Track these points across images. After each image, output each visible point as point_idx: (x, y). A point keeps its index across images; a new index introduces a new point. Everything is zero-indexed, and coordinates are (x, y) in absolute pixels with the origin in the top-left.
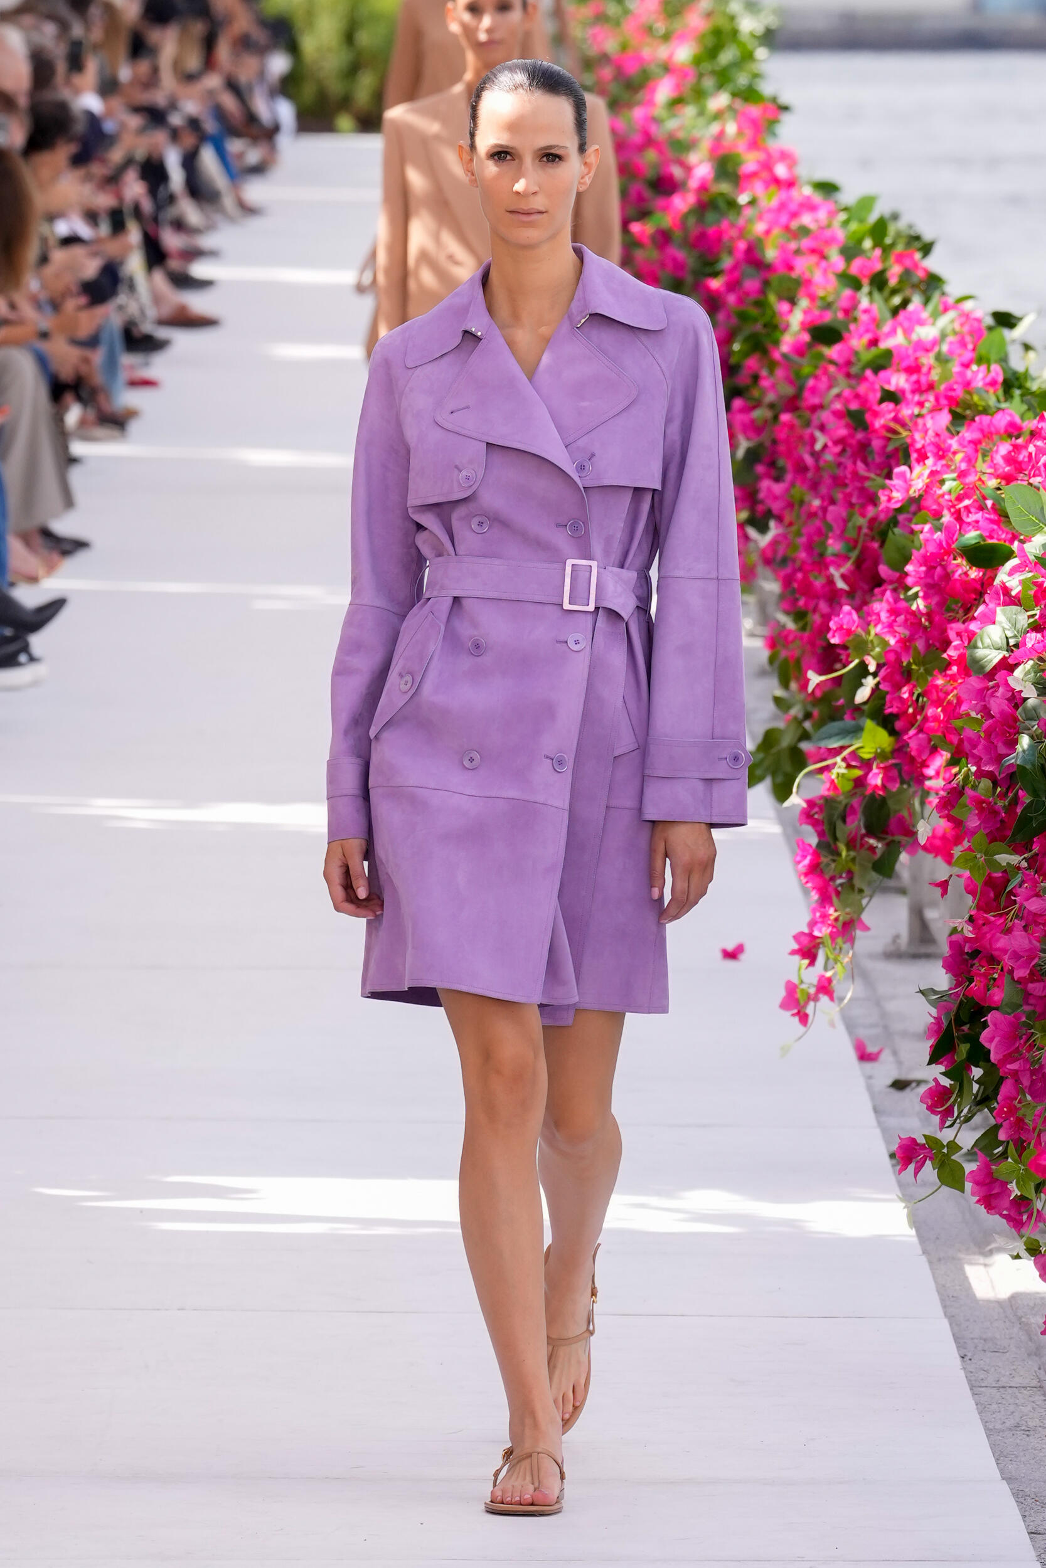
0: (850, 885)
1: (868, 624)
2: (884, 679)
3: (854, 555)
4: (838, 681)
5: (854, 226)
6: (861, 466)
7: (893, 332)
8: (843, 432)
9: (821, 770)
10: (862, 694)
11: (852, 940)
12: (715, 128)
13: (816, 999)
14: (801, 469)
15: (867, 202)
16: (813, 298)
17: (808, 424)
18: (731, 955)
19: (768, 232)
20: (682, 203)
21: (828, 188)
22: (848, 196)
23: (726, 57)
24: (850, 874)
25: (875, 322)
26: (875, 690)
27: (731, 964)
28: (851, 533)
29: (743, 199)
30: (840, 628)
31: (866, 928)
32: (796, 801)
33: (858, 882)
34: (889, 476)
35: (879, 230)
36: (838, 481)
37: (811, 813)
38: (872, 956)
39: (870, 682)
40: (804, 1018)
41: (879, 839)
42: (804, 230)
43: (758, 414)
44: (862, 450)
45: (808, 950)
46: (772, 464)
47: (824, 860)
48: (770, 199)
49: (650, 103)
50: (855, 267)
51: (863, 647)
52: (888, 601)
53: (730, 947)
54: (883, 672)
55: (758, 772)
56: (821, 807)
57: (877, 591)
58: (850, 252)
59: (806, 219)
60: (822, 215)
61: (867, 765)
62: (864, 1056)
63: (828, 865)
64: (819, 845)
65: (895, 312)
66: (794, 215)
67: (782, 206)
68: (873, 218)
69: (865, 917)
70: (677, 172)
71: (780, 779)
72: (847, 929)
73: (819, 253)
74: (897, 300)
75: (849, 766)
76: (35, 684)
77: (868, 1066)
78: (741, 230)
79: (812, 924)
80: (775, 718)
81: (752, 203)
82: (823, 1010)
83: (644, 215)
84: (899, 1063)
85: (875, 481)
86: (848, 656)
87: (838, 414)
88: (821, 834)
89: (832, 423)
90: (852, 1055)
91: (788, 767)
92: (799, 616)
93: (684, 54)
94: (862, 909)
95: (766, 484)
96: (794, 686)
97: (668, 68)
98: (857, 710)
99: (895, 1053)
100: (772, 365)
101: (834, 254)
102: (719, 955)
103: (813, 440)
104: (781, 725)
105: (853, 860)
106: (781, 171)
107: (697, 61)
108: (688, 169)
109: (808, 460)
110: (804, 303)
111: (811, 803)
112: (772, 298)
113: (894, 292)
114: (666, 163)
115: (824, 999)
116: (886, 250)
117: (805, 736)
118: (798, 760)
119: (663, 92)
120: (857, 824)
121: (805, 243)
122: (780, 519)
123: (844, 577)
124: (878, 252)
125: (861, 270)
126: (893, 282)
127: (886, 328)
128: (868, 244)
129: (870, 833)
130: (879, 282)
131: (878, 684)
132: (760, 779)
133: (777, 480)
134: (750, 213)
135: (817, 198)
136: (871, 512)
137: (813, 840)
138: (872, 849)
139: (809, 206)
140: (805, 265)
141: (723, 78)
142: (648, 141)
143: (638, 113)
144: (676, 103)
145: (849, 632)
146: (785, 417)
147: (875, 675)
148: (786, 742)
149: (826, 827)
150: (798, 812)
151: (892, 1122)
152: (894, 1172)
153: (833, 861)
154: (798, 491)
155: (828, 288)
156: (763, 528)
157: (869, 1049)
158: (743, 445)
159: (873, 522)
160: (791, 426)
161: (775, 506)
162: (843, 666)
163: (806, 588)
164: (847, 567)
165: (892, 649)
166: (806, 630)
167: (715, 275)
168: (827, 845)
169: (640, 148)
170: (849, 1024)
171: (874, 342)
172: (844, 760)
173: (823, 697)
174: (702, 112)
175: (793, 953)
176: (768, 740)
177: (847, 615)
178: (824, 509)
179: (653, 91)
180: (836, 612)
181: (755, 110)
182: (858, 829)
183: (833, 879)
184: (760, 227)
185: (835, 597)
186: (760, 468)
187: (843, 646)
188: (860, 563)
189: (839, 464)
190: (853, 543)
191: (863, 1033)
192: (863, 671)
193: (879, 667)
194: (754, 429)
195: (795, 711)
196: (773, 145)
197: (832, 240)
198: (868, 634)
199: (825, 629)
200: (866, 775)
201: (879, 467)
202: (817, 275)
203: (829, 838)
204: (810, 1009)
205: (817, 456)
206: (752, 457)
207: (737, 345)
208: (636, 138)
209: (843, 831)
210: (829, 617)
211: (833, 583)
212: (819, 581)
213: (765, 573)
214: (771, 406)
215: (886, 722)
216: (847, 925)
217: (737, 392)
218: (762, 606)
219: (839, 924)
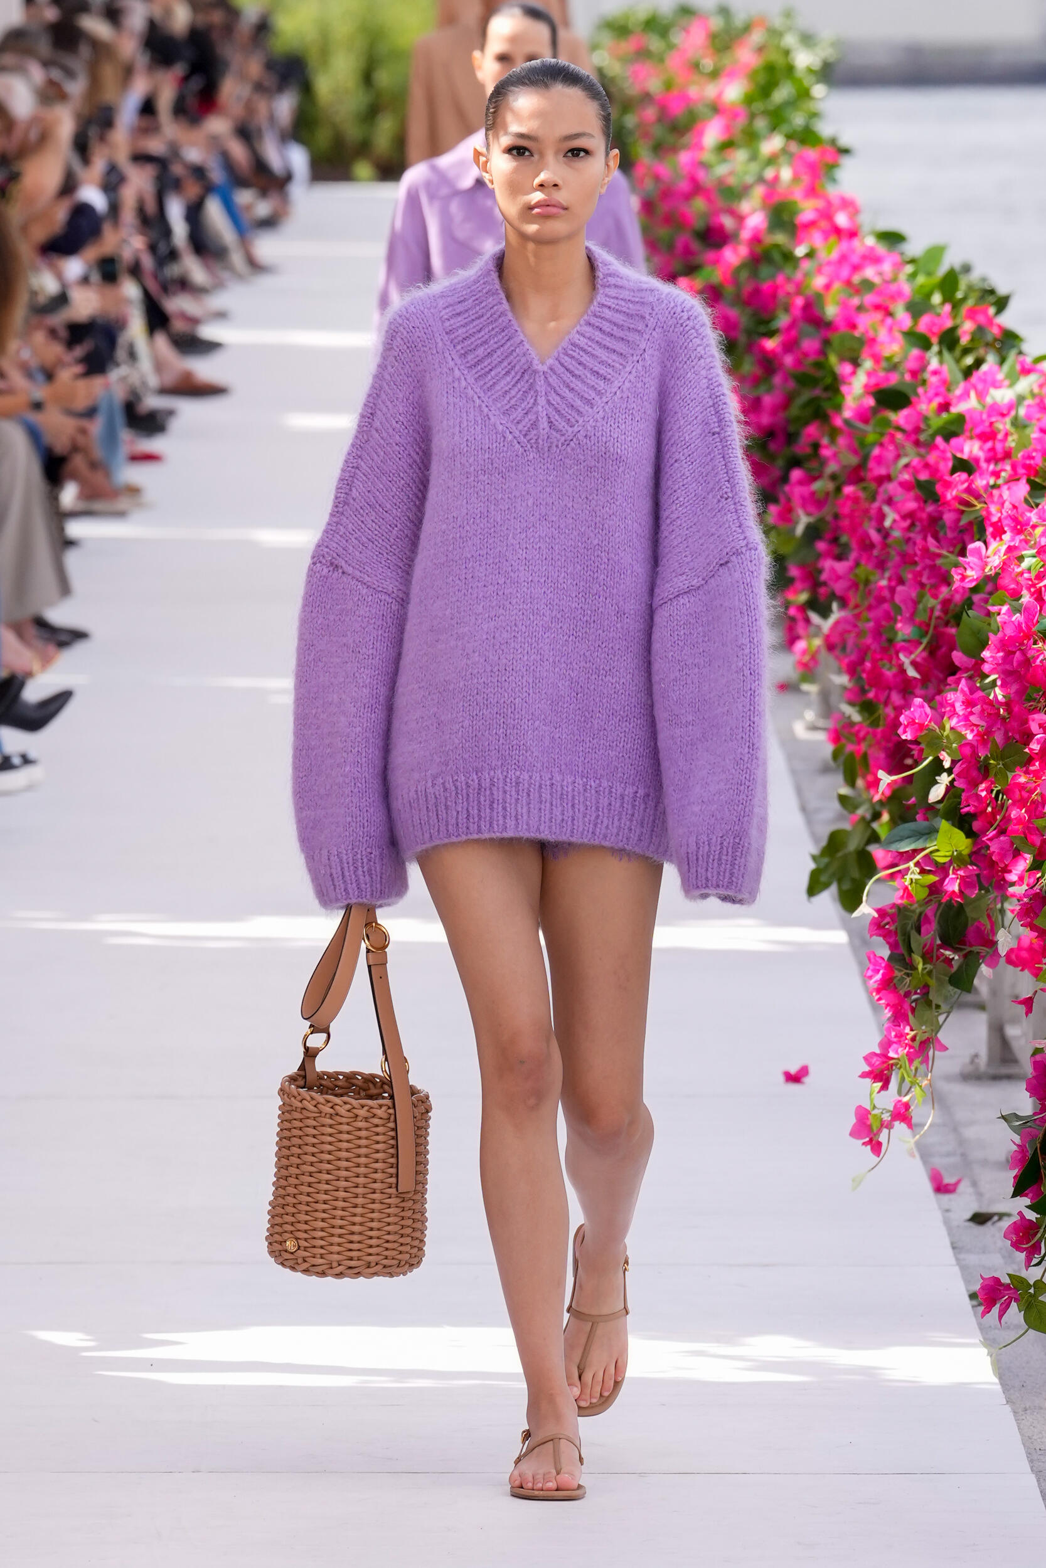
0: (926, 1001)
1: (942, 717)
2: (960, 775)
3: (925, 640)
4: (909, 781)
5: (921, 280)
6: (931, 542)
7: (965, 395)
8: (912, 505)
9: (892, 876)
10: (937, 793)
11: (927, 1061)
12: (768, 174)
13: (889, 1126)
14: (866, 546)
15: (936, 253)
16: (877, 359)
17: (875, 497)
18: (794, 1078)
19: (828, 287)
20: (734, 256)
21: (893, 238)
22: (914, 248)
23: (781, 94)
24: (926, 989)
25: (946, 384)
26: (950, 788)
27: (793, 1087)
28: (921, 616)
29: (800, 251)
30: (912, 722)
31: (945, 1048)
32: (866, 910)
33: (934, 997)
34: (962, 553)
35: (949, 283)
36: (907, 559)
37: (882, 923)
38: (948, 1078)
39: (944, 779)
40: (876, 1147)
41: (955, 950)
42: (867, 284)
43: (820, 486)
44: (932, 525)
45: (880, 1073)
46: (835, 541)
47: (898, 973)
48: (830, 250)
49: (699, 146)
50: (923, 325)
51: (937, 743)
52: (962, 691)
53: (793, 1070)
54: (957, 769)
55: (824, 878)
56: (892, 916)
57: (951, 679)
58: (917, 308)
59: (869, 272)
60: (887, 267)
61: (942, 870)
62: (941, 1188)
63: (902, 980)
64: (891, 958)
65: (968, 373)
66: (856, 268)
67: (843, 258)
68: (942, 270)
69: (944, 1036)
70: (728, 222)
71: (848, 885)
72: (922, 1049)
73: (884, 310)
74: (969, 360)
75: (923, 872)
77: (945, 1198)
78: (798, 285)
79: (886, 1044)
80: (840, 818)
81: (810, 255)
82: (898, 1138)
83: (692, 269)
84: (980, 1195)
85: (948, 558)
86: (921, 751)
87: (906, 486)
88: (893, 946)
89: (901, 496)
90: (927, 1187)
91: (855, 873)
92: (867, 708)
93: (733, 92)
94: (938, 1027)
95: (828, 563)
96: (860, 783)
97: (717, 108)
98: (931, 810)
99: (974, 1184)
100: (834, 433)
101: (900, 311)
102: (780, 1079)
103: (881, 516)
104: (846, 826)
105: (930, 973)
106: (842, 220)
107: (749, 100)
108: (740, 219)
109: (874, 535)
110: (868, 364)
111: (882, 913)
112: (833, 359)
113: (966, 351)
114: (716, 213)
115: (900, 1127)
116: (956, 305)
117: (874, 838)
118: (868, 866)
119: (712, 135)
120: (931, 935)
121: (869, 298)
122: (844, 603)
123: (915, 664)
124: (948, 307)
125: (930, 327)
126: (964, 341)
127: (958, 391)
128: (937, 299)
129: (946, 944)
130: (949, 340)
131: (952, 782)
132: (826, 886)
133: (839, 558)
134: (808, 266)
135: (881, 249)
136: (945, 592)
137: (885, 952)
138: (949, 961)
139: (873, 258)
140: (868, 322)
141: (777, 119)
142: (696, 188)
143: (684, 158)
144: (726, 146)
145: (921, 727)
146: (849, 490)
147: (950, 771)
148: (853, 845)
149: (898, 939)
150: (868, 922)
151: (972, 1259)
152: (975, 1314)
153: (908, 975)
154: (863, 570)
155: (894, 348)
156: (825, 613)
157: (948, 1180)
158: (803, 520)
159: (946, 603)
160: (855, 500)
161: (839, 587)
162: (917, 763)
163: (876, 679)
164: (919, 653)
165: (968, 744)
166: (875, 723)
167: (770, 334)
168: (901, 958)
169: (688, 197)
170: (924, 1152)
171: (944, 407)
172: (917, 864)
173: (895, 797)
174: (754, 157)
175: (864, 1075)
176: (834, 844)
177: (919, 708)
178: (892, 590)
179: (701, 134)
180: (908, 705)
181: (812, 154)
182: (933, 940)
183: (908, 994)
184: (819, 282)
185: (906, 687)
186: (821, 546)
187: (916, 742)
188: (932, 649)
189: (908, 540)
190: (924, 627)
191: (939, 1162)
192: (937, 767)
193: (954, 762)
194: (814, 502)
195: (863, 811)
196: (832, 191)
197: (897, 295)
198: (943, 728)
199: (896, 724)
200: (942, 881)
201: (952, 543)
202: (882, 334)
203: (903, 949)
204: (883, 1137)
205: (885, 534)
206: (812, 532)
207: (794, 411)
208: (683, 185)
209: (918, 941)
210: (899, 710)
211: (902, 671)
212: (889, 670)
213: (828, 660)
214: (833, 477)
215: (963, 823)
216: (924, 1044)
217: (795, 462)
218: (825, 697)
219: (916, 1044)
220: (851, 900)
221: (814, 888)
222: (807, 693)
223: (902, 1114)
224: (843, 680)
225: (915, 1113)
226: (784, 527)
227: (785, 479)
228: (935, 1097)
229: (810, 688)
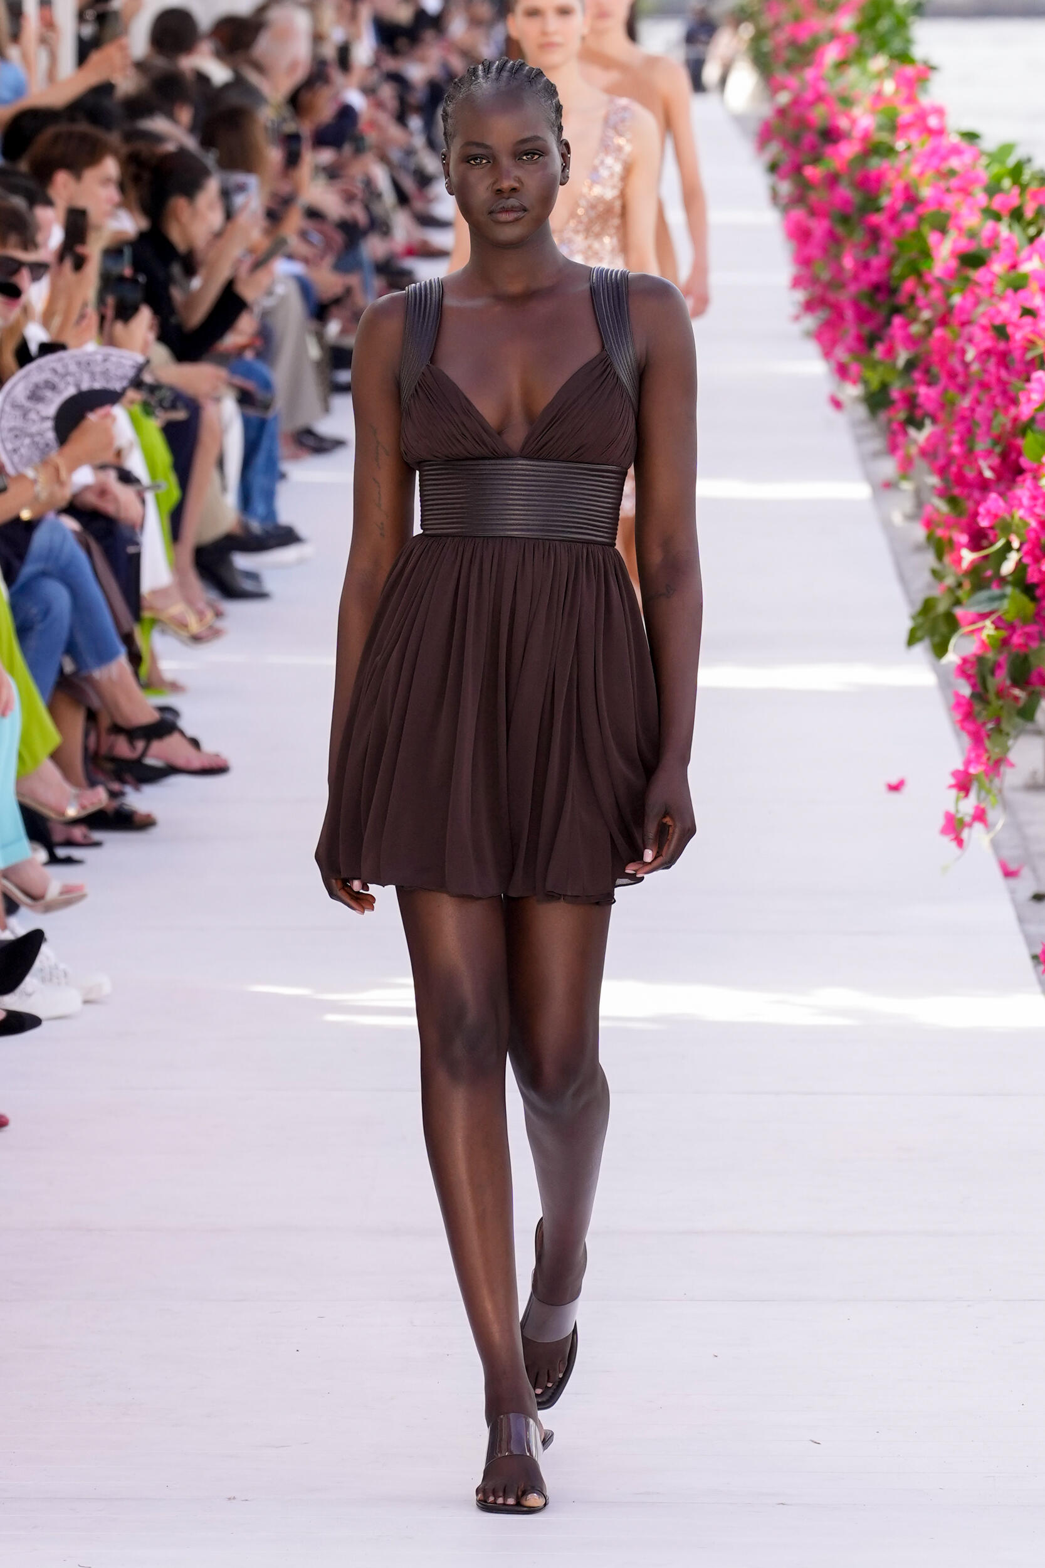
0: (998, 730)
1: (1012, 507)
2: (1026, 554)
3: (998, 449)
4: (986, 557)
5: (996, 169)
6: (1004, 374)
7: (1029, 258)
8: (988, 344)
9: (972, 632)
10: (1008, 567)
11: (998, 774)
12: (874, 87)
13: (970, 825)
14: (952, 375)
15: (1007, 149)
16: (960, 229)
17: (960, 336)
18: (895, 788)
19: (922, 174)
20: (848, 150)
21: (971, 137)
22: (989, 143)
23: (884, 24)
24: (998, 720)
25: (1014, 250)
26: (1019, 562)
27: (894, 796)
28: (996, 429)
29: (900, 145)
30: (988, 512)
31: (1012, 765)
32: (952, 658)
33: (1005, 726)
34: (1028, 380)
35: (1016, 172)
36: (984, 385)
37: (964, 669)
38: (1015, 789)
39: (1013, 558)
40: (960, 842)
41: (1022, 688)
42: (952, 173)
43: (916, 329)
44: (1003, 359)
45: (963, 784)
46: (927, 371)
47: (977, 707)
48: (922, 144)
49: (820, 65)
50: (996, 203)
51: (1007, 529)
52: (1029, 489)
53: (894, 781)
54: (1025, 548)
55: (919, 634)
56: (973, 664)
57: (1020, 478)
58: (993, 190)
59: (954, 163)
60: (967, 158)
61: (1012, 628)
62: (1008, 874)
63: (980, 713)
64: (973, 695)
65: (1032, 240)
66: (944, 158)
67: (934, 152)
68: (1011, 161)
69: (1012, 756)
70: (843, 123)
71: (937, 639)
72: (996, 765)
73: (965, 191)
74: (1032, 231)
75: (997, 628)
76: (301, 561)
77: (1013, 882)
78: (899, 172)
79: (968, 763)
80: (930, 587)
81: (909, 148)
82: (977, 835)
83: (816, 160)
84: (1037, 878)
85: (1016, 384)
86: (996, 535)
87: (984, 328)
88: (974, 686)
89: (979, 335)
90: (998, 873)
91: (943, 629)
92: (952, 501)
93: (846, 22)
94: (1007, 749)
95: (923, 390)
96: (947, 559)
97: (835, 35)
98: (1002, 581)
99: (1034, 870)
100: (927, 287)
101: (979, 194)
102: (883, 789)
103: (963, 352)
104: (936, 592)
105: (1002, 707)
106: (933, 122)
107: (859, 28)
108: (854, 122)
109: (958, 367)
110: (953, 234)
111: (965, 661)
112: (926, 229)
113: (1030, 224)
114: (833, 115)
115: (978, 826)
116: (1023, 188)
117: (958, 602)
118: (952, 623)
119: (831, 54)
120: (1002, 678)
121: (953, 182)
122: (935, 420)
123: (992, 468)
124: (1016, 191)
125: (1003, 205)
126: (1029, 214)
127: (1024, 254)
128: (1007, 183)
129: (1015, 683)
130: (1017, 215)
131: (1020, 560)
132: (920, 639)
133: (929, 384)
134: (907, 157)
135: (964, 144)
136: (1013, 411)
137: (966, 691)
138: (1016, 698)
139: (956, 151)
140: (954, 201)
141: (881, 44)
142: (820, 98)
143: (809, 74)
144: (842, 65)
145: (996, 516)
146: (938, 332)
147: (1018, 550)
148: (942, 607)
149: (978, 681)
150: (954, 667)
151: (1033, 929)
152: (1036, 971)
153: (984, 709)
154: (952, 394)
155: (972, 220)
156: (919, 426)
157: (1012, 867)
158: (902, 357)
159: (1015, 420)
160: (943, 340)
161: (930, 407)
162: (992, 544)
163: (960, 480)
164: (995, 460)
165: (1035, 530)
166: (960, 514)
167: (878, 209)
168: (980, 694)
169: (812, 103)
170: (995, 845)
171: (1014, 266)
172: (993, 622)
173: (974, 571)
174: (864, 71)
175: (951, 786)
176: (928, 606)
177: (994, 502)
178: (972, 410)
179: (822, 55)
180: (984, 499)
181: (909, 71)
182: (1004, 680)
183: (984, 724)
184: (915, 169)
185: (984, 486)
186: (917, 375)
187: (991, 528)
188: (1004, 456)
189: (985, 371)
190: (998, 439)
191: (1008, 853)
192: (1008, 547)
193: (1022, 544)
194: (912, 341)
195: (950, 581)
196: (926, 100)
197: (975, 180)
198: (1012, 517)
199: (976, 514)
200: (1010, 637)
201: (1018, 374)
202: (964, 210)
203: (980, 689)
204: (965, 834)
205: (966, 365)
206: (910, 365)
207: (897, 270)
208: (808, 95)
209: (993, 683)
210: (978, 503)
211: (980, 474)
212: (970, 473)
213: (921, 465)
214: (927, 323)
215: (1028, 589)
216: (998, 763)
217: (896, 310)
218: (918, 493)
219: (991, 763)
220: (940, 649)
221: (913, 639)
222: (904, 491)
223: (980, 816)
224: (934, 480)
225: (991, 815)
226: (888, 361)
227: (888, 323)
228: (1006, 805)
229: (907, 486)
